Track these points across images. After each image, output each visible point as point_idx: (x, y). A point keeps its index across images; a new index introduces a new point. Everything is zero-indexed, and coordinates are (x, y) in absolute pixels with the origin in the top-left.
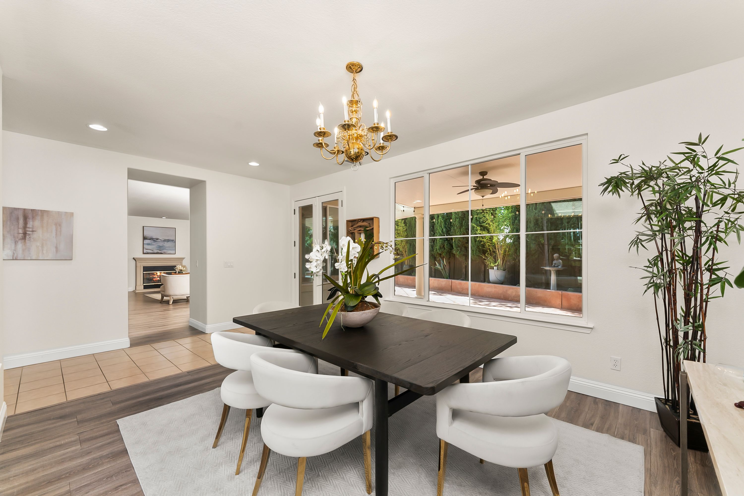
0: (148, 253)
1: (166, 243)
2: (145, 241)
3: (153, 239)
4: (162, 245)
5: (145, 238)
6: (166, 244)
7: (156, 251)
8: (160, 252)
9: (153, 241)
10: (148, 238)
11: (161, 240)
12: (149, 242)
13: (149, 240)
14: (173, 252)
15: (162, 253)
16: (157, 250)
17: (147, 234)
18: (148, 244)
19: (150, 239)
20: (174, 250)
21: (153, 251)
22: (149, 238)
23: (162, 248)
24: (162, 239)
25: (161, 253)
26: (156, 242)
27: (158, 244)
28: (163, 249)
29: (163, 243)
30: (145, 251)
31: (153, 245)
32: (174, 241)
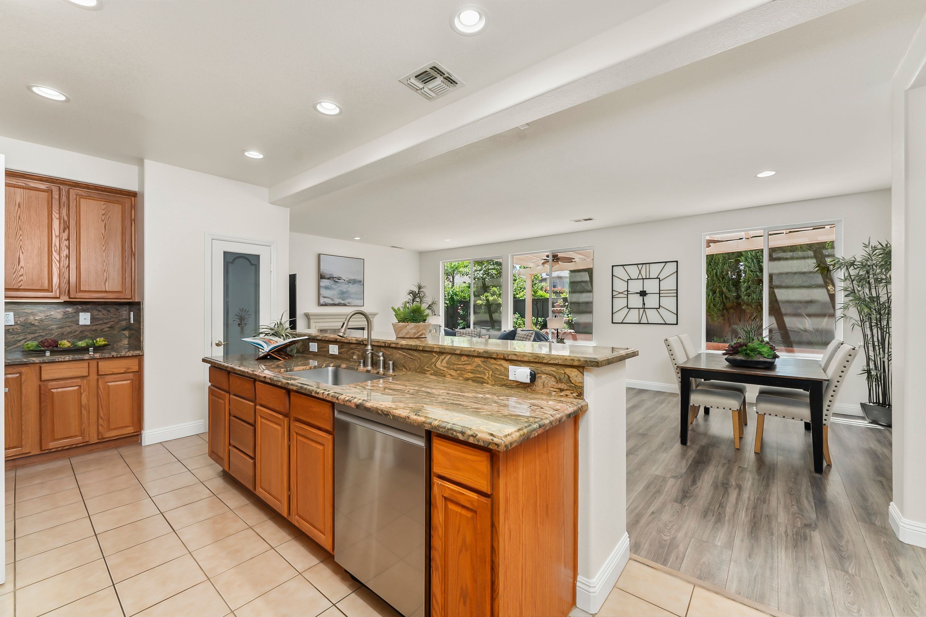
0: (326, 305)
1: (351, 285)
2: (323, 282)
3: (334, 278)
4: (346, 290)
5: (321, 277)
6: (353, 288)
7: (337, 301)
8: (343, 302)
9: (333, 283)
10: (326, 276)
11: (344, 280)
12: (328, 284)
13: (327, 280)
14: (359, 302)
15: (346, 303)
16: (339, 298)
17: (326, 269)
18: (327, 288)
19: (329, 279)
20: (362, 299)
21: (333, 301)
22: (329, 277)
23: (345, 295)
24: (346, 279)
25: (345, 305)
26: (338, 284)
27: (341, 288)
28: (347, 298)
29: (347, 286)
30: (322, 300)
31: (334, 289)
32: (361, 283)
